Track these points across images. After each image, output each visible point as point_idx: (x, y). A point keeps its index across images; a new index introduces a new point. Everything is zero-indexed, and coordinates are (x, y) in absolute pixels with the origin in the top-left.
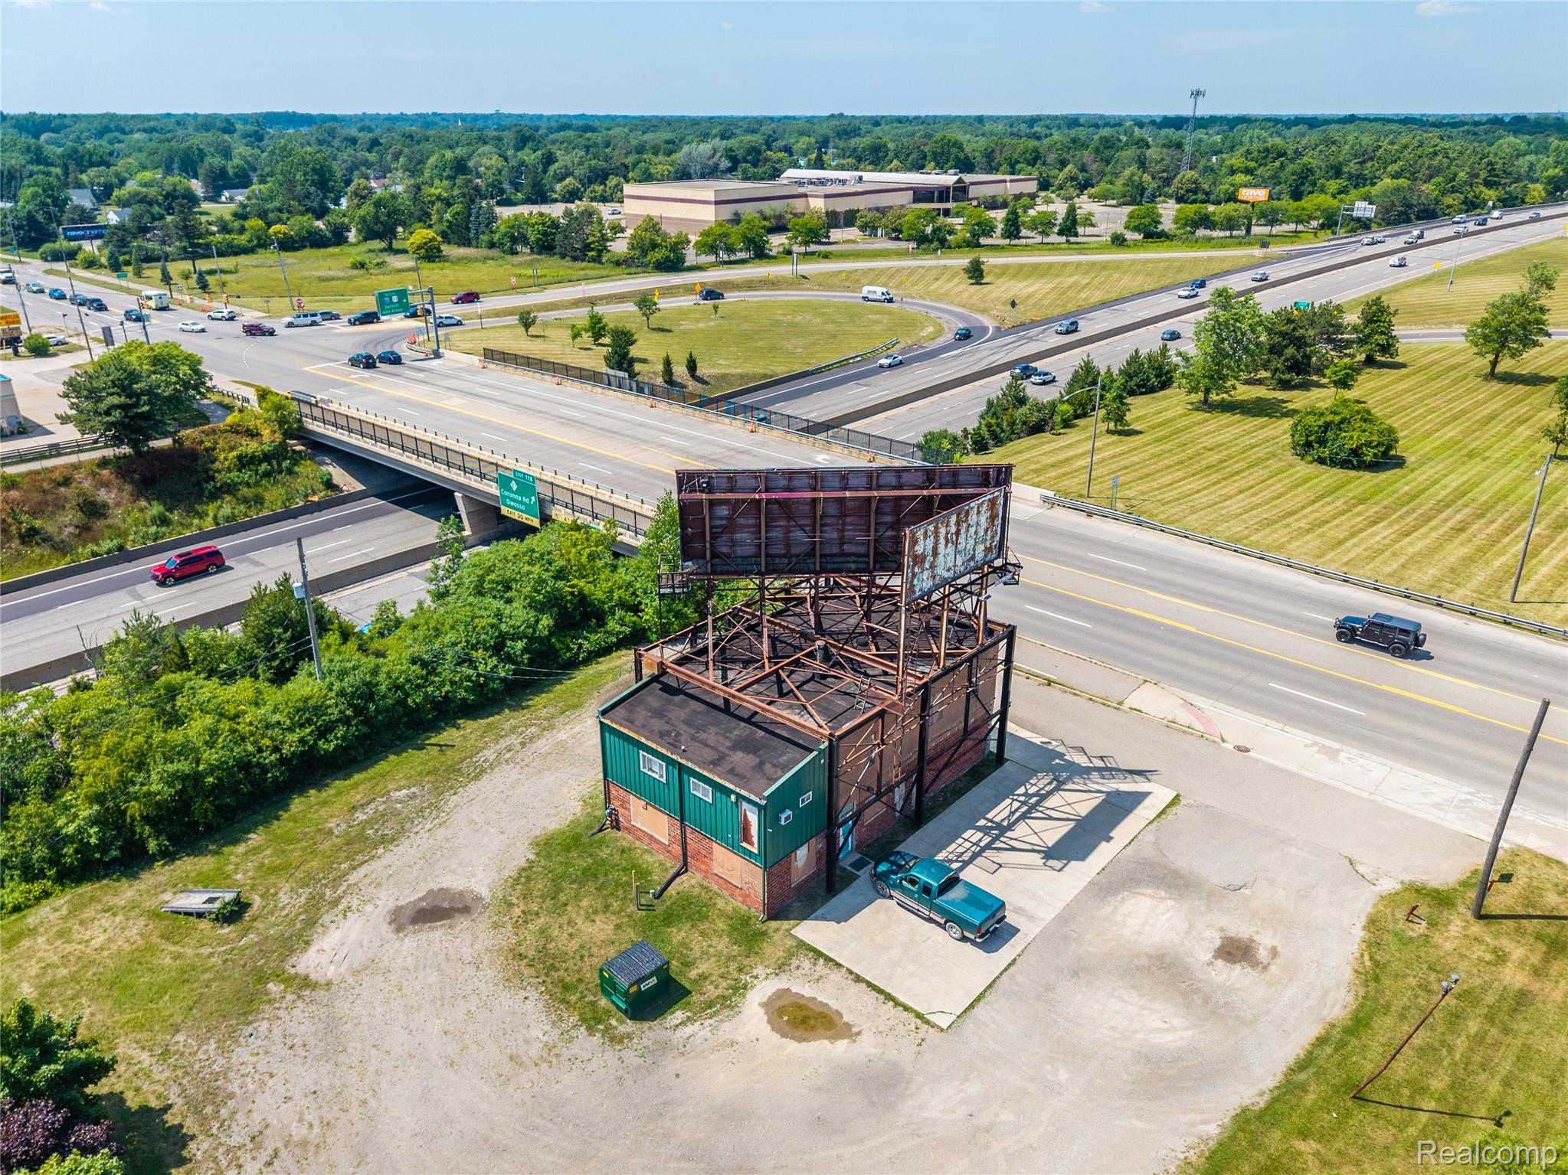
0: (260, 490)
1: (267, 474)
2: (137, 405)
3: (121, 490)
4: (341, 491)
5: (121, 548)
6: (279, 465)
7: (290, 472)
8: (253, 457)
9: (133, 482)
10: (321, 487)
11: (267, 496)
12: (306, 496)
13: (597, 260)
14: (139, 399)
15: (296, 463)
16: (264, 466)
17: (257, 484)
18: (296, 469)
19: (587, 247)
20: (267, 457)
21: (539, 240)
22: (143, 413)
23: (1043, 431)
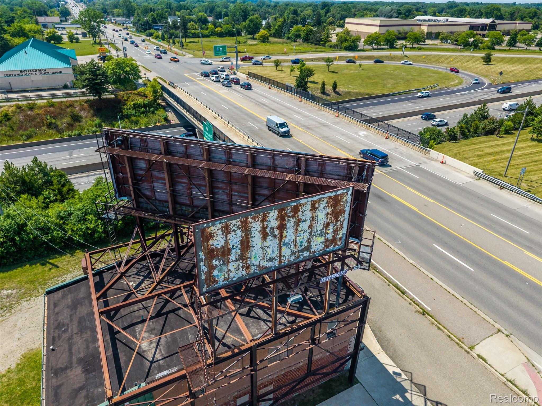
0: (139, 118)
1: (143, 113)
2: (96, 79)
3: (89, 112)
4: (170, 123)
5: (79, 134)
6: (149, 109)
7: (153, 112)
8: (139, 105)
9: (94, 110)
10: (163, 120)
11: (141, 121)
12: (155, 123)
13: (324, 45)
14: (97, 77)
15: (157, 109)
16: (143, 109)
17: (139, 116)
18: (156, 112)
19: (321, 40)
20: (145, 106)
21: (305, 36)
22: (98, 83)
23: (493, 135)
